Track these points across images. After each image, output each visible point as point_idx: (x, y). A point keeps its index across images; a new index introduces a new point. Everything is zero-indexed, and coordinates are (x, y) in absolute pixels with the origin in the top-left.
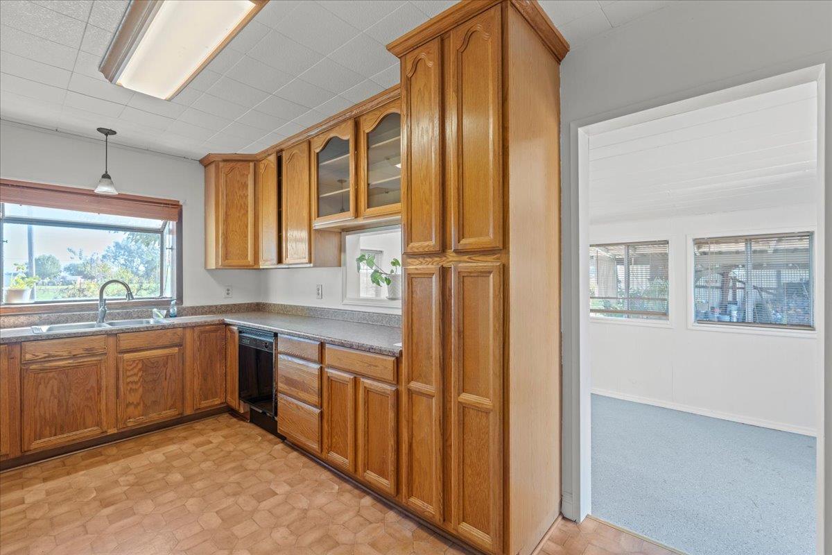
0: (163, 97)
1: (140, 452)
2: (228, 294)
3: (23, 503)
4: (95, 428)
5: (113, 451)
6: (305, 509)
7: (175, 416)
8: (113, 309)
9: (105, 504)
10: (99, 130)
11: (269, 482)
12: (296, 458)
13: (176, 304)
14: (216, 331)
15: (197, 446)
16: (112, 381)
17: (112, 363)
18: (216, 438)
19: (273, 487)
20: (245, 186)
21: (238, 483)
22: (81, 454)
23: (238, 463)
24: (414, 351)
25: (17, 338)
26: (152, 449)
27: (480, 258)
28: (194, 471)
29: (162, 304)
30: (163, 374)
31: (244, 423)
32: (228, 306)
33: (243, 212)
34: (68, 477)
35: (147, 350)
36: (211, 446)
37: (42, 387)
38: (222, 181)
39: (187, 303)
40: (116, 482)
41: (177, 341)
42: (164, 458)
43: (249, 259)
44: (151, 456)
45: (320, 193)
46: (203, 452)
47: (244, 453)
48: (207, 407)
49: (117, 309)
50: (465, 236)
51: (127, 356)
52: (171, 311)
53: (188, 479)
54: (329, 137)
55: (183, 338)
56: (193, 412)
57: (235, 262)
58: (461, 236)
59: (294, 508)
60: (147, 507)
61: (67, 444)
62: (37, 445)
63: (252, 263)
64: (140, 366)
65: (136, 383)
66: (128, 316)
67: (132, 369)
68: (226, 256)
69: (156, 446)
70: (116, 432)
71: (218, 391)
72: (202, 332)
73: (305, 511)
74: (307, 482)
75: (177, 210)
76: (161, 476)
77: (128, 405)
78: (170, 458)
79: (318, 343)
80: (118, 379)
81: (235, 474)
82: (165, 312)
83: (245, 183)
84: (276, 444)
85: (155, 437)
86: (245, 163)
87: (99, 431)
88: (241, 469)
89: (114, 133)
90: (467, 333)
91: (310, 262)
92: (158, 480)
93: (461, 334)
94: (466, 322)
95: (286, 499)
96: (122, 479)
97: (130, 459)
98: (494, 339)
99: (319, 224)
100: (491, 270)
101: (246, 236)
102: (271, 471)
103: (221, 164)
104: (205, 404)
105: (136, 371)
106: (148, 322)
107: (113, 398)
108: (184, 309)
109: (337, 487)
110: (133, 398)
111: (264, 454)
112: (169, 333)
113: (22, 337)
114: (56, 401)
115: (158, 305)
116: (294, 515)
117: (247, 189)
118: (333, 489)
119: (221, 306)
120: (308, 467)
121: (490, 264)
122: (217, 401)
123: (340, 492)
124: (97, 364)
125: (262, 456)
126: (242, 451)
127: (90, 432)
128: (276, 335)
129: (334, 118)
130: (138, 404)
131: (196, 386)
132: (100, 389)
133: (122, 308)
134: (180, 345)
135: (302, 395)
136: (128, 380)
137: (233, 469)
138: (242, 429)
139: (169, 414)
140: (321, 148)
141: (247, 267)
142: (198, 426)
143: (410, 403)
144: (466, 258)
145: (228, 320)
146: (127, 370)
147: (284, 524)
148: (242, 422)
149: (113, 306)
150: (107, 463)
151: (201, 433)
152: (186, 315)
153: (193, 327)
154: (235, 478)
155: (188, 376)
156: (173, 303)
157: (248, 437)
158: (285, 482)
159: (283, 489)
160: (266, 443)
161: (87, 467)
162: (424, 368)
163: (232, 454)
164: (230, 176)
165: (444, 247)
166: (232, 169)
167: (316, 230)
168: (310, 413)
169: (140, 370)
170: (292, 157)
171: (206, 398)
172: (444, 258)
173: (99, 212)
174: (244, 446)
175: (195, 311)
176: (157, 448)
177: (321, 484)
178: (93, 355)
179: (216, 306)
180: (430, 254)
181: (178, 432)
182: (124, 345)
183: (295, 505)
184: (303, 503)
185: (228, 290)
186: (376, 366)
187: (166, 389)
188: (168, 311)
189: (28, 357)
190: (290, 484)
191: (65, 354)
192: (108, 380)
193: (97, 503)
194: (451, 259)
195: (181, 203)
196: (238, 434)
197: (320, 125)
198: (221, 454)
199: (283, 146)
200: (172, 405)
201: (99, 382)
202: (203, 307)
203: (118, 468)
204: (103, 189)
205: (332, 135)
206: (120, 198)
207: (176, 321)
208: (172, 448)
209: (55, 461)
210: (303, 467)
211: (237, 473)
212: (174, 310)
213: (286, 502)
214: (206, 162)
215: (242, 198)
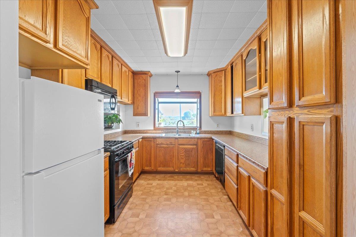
0: (182, 56)
1: (182, 180)
2: (218, 126)
3: (152, 185)
4: (172, 168)
5: (176, 177)
6: (222, 232)
7: (195, 171)
8: (181, 130)
9: (166, 194)
10: (176, 71)
11: (214, 211)
12: (230, 205)
13: (199, 129)
14: (209, 141)
15: (198, 184)
16: (177, 154)
17: (177, 148)
18: (205, 184)
19: (214, 214)
20: (221, 81)
21: (203, 206)
22: (169, 175)
23: (207, 197)
24: (274, 170)
25: (155, 137)
26: (186, 181)
27: (317, 111)
28: (192, 194)
29: (194, 129)
30: (191, 154)
31: (218, 181)
32: (217, 131)
33: (220, 92)
34: (163, 181)
35: (186, 145)
36: (201, 186)
37: (160, 152)
38: (213, 81)
39: (203, 129)
40: (172, 188)
41: (196, 143)
42: (187, 185)
43: (223, 112)
44: (184, 183)
45: (246, 79)
46: (198, 188)
47: (211, 194)
48: (205, 170)
49: (182, 130)
50: (305, 95)
51: (180, 146)
52: (197, 132)
53: (189, 196)
54: (248, 51)
55: (197, 142)
56: (201, 171)
57: (217, 114)
58: (302, 95)
59: (217, 228)
60: (174, 200)
61: (166, 171)
62: (160, 169)
63: (224, 114)
64: (184, 150)
65: (183, 156)
66: (185, 132)
67: (182, 151)
68: (214, 111)
69: (187, 180)
70: (178, 171)
71: (210, 165)
72: (203, 141)
73: (221, 233)
74: (229, 219)
75: (199, 95)
76: (183, 191)
77: (181, 163)
78: (189, 186)
79: (236, 154)
80: (178, 153)
81: (204, 201)
82: (195, 132)
83: (221, 80)
84: (225, 195)
85: (188, 177)
86: (221, 72)
87: (173, 170)
88: (207, 200)
89: (179, 72)
90: (306, 167)
91: (243, 113)
92: (181, 192)
93: (302, 166)
94: (305, 159)
95: (217, 222)
96: (173, 187)
97: (179, 182)
98: (326, 178)
99: (246, 94)
100: (323, 121)
101: (222, 103)
102: (217, 206)
103: (213, 74)
104: (205, 169)
105: (183, 152)
106: (190, 135)
107: (177, 159)
108: (202, 131)
109: (241, 229)
110: (182, 161)
111: (218, 197)
112: (193, 140)
113: (156, 137)
114: (163, 157)
115: (193, 129)
116: (216, 232)
117: (222, 82)
118: (239, 229)
119: (215, 131)
120: (233, 213)
121: (323, 116)
122: (209, 169)
123: (243, 232)
124: (173, 148)
125: (217, 198)
126: (211, 193)
127: (171, 169)
128: (224, 146)
129: (250, 40)
130: (184, 163)
131: (202, 162)
132: (173, 156)
133: (183, 130)
134: (196, 145)
135: (231, 176)
136: (181, 154)
137: (204, 199)
138: (215, 183)
139: (193, 169)
140: (246, 57)
141: (222, 115)
142: (202, 177)
143: (272, 202)
144: (306, 111)
145: (213, 137)
146: (181, 151)
147: (210, 233)
148: (217, 180)
149: (181, 129)
150: (173, 181)
151: (202, 180)
152: (202, 134)
153: (201, 138)
154: (203, 203)
155: (199, 157)
156: (198, 129)
157: (216, 188)
158: (220, 214)
159: (217, 217)
160: (221, 193)
161: (169, 180)
162: (279, 183)
163: (207, 192)
164: (216, 78)
165: (291, 104)
166: (216, 75)
167: (245, 97)
168: (234, 186)
169: (184, 152)
170: (236, 64)
171: (205, 167)
172: (291, 112)
173: (177, 98)
174: (213, 191)
175: (205, 132)
176: (187, 181)
177: (235, 224)
178: (172, 145)
179: (213, 131)
180: (282, 109)
181: (195, 177)
182: (180, 142)
183: (219, 228)
184: (222, 229)
185: (218, 125)
186: (257, 173)
187: (192, 160)
188: (196, 132)
189: (157, 143)
190: (221, 216)
191: (165, 143)
192: (176, 153)
193: (164, 193)
194: (296, 112)
195: (201, 92)
196: (213, 185)
197: (245, 45)
198: (203, 191)
199: (233, 61)
200: (194, 166)
201: (173, 154)
202: (208, 131)
203: (174, 184)
204: (177, 91)
205: (249, 49)
206: (182, 93)
207: (198, 136)
208: (191, 182)
209: (162, 175)
210: (231, 211)
211: (205, 201)
212: (198, 131)
213: (215, 223)
214: (209, 75)
215: (220, 86)
